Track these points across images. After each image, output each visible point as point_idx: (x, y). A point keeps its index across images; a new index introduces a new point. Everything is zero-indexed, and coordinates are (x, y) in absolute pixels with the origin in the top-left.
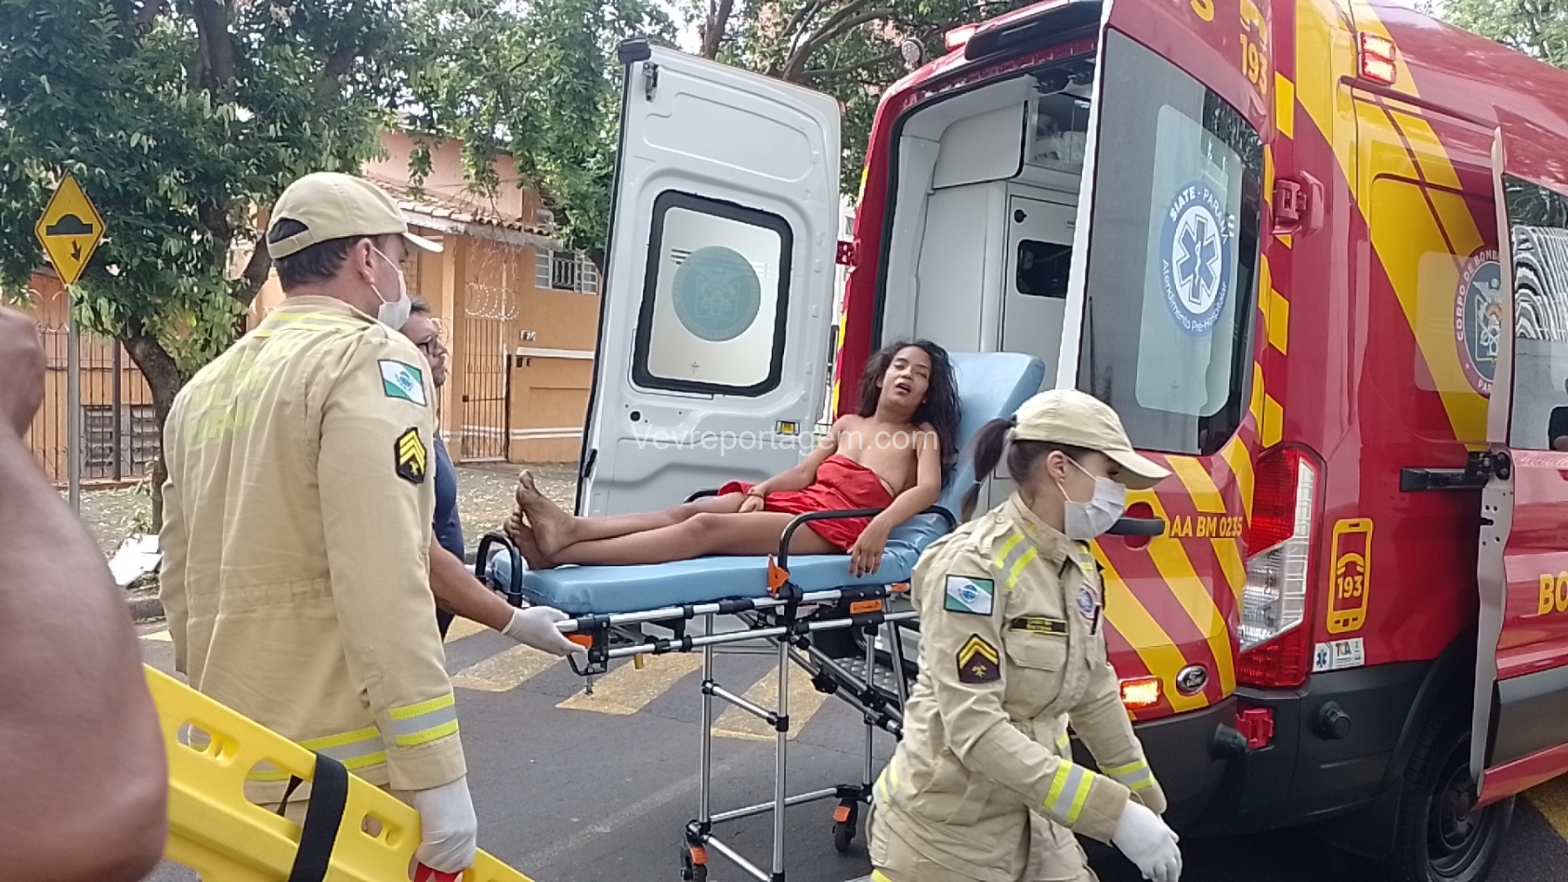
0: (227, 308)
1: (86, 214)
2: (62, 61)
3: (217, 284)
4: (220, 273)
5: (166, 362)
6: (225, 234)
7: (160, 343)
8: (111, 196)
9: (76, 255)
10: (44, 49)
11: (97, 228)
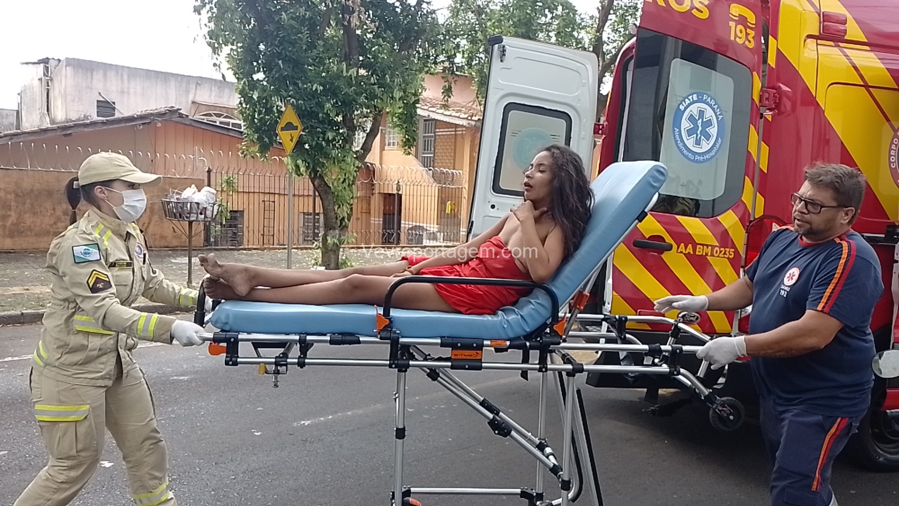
0: (352, 164)
1: (296, 122)
2: (287, 53)
3: (348, 153)
4: (350, 147)
5: (327, 188)
6: (352, 129)
7: (326, 180)
8: (306, 113)
9: (292, 140)
10: (280, 49)
11: (299, 128)
